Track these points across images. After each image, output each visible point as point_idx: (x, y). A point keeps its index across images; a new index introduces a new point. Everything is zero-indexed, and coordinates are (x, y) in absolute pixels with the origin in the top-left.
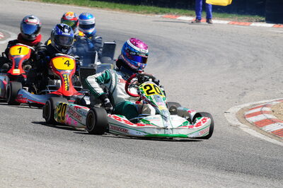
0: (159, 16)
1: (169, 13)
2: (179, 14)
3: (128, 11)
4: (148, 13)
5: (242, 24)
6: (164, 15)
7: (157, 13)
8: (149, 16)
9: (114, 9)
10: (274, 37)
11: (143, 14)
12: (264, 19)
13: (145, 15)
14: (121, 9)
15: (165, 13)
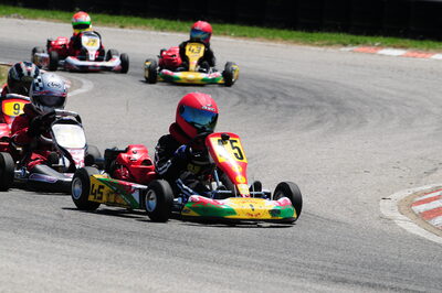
0: (348, 49)
1: (365, 43)
2: (381, 47)
3: (296, 42)
4: (330, 44)
6: (355, 48)
7: (345, 45)
8: (330, 49)
9: (273, 39)
11: (322, 45)
13: (322, 49)
14: (285, 39)
15: (358, 43)
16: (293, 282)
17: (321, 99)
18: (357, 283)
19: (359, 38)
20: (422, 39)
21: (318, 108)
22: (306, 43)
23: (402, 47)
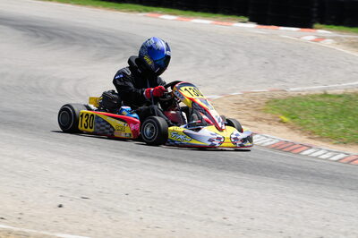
0: (142, 14)
1: (152, 11)
2: (162, 14)
3: (111, 9)
4: (131, 11)
5: (225, 23)
6: (147, 14)
7: (140, 12)
8: (132, 14)
9: (96, 7)
10: (252, 38)
12: (246, 19)
13: (127, 14)
14: (104, 7)
15: (147, 11)
16: (112, 155)
17: (126, 44)
18: (151, 156)
19: (148, 8)
20: (186, 10)
21: (124, 49)
22: (118, 10)
23: (175, 15)
